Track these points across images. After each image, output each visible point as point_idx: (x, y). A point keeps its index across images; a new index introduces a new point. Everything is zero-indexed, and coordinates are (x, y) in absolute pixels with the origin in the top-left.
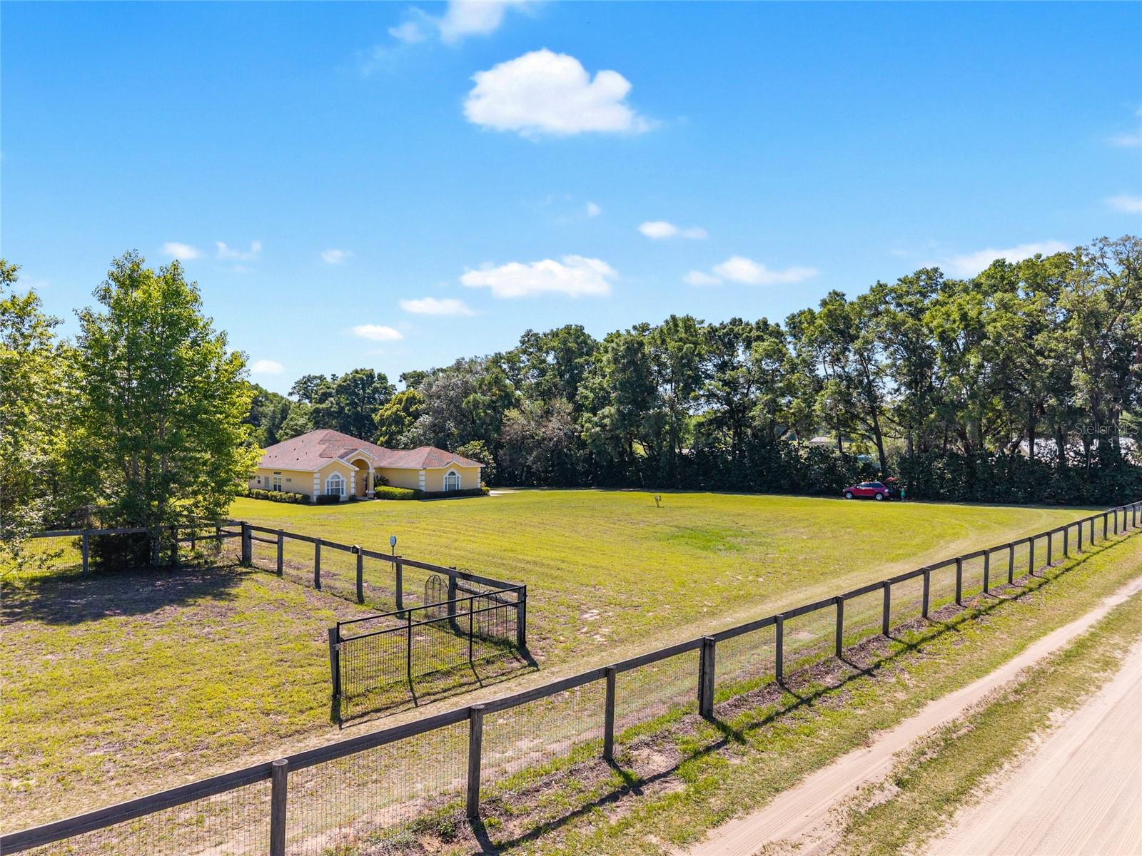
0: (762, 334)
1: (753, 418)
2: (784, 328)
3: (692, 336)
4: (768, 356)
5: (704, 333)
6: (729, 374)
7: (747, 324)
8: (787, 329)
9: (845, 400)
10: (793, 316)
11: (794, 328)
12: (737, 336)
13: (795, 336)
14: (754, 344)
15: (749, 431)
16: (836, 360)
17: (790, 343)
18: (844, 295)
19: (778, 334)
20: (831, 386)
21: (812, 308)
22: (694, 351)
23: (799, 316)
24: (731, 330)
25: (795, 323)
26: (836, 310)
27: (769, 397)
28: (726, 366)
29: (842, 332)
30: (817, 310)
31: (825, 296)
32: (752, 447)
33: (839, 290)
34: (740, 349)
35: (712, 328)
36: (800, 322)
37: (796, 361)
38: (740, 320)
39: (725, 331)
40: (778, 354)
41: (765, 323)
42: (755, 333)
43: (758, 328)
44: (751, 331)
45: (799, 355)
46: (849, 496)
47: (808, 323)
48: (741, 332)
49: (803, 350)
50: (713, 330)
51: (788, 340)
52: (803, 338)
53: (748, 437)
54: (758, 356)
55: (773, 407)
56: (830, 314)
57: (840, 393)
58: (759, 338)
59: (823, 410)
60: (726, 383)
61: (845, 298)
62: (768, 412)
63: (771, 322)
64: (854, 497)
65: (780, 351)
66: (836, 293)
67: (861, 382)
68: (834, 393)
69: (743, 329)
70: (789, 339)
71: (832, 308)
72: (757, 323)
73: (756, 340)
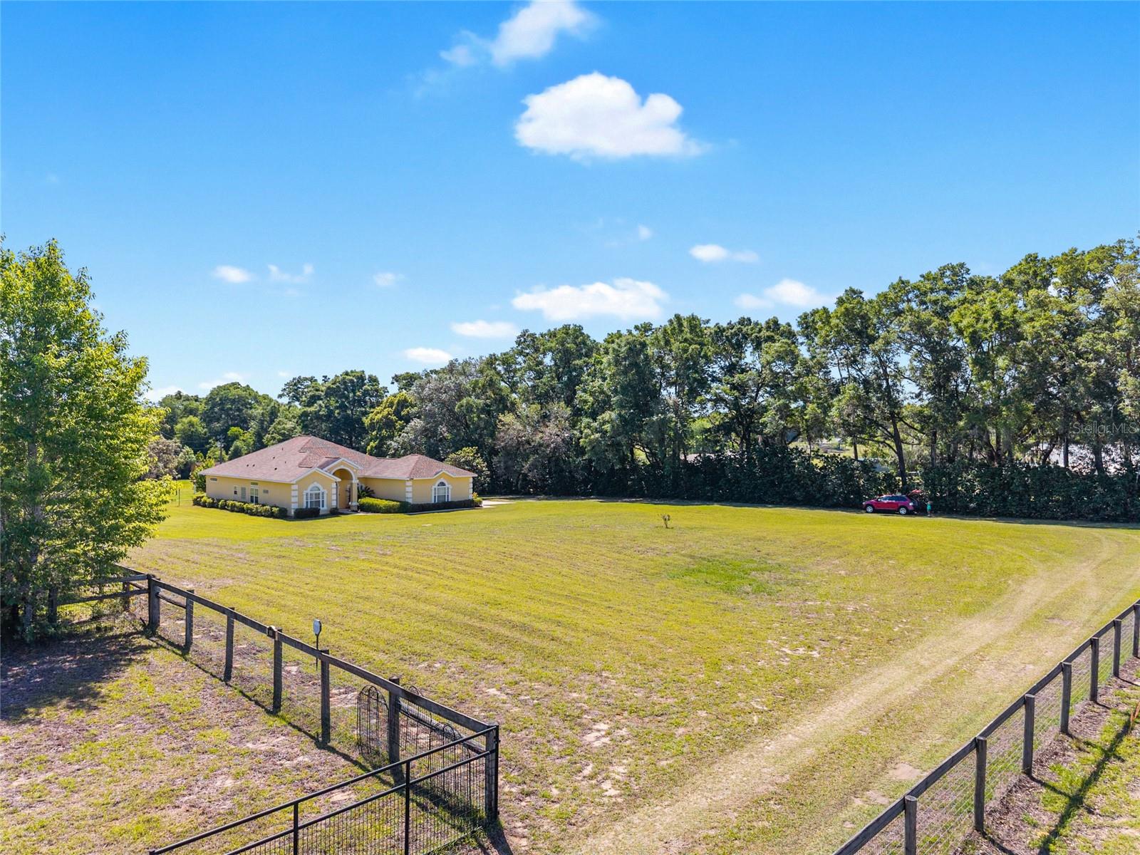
0: (772, 334)
1: (765, 425)
2: (796, 328)
3: (698, 336)
4: (780, 358)
5: (711, 333)
6: (737, 378)
7: (757, 324)
8: (799, 329)
9: (864, 406)
10: (806, 316)
11: (807, 328)
12: (745, 337)
13: (807, 337)
14: (763, 345)
15: (760, 438)
16: (853, 361)
17: (802, 344)
18: (861, 293)
19: (790, 335)
20: (849, 391)
21: (827, 307)
22: (700, 353)
23: (812, 315)
24: (740, 330)
25: (808, 324)
26: (853, 308)
27: (781, 401)
28: (735, 369)
29: (860, 333)
30: (832, 308)
31: (842, 294)
32: (762, 455)
33: (855, 288)
34: (749, 348)
35: (719, 328)
36: (813, 321)
37: (811, 363)
38: (749, 319)
39: (733, 331)
40: (790, 356)
41: (776, 323)
42: (764, 333)
43: (768, 328)
44: (760, 331)
45: (813, 357)
46: (870, 509)
47: (823, 323)
48: (750, 332)
49: (818, 351)
50: (720, 331)
51: (800, 341)
52: (816, 339)
53: (758, 444)
54: (769, 358)
55: (784, 412)
56: (847, 313)
57: (859, 398)
58: (771, 339)
59: (840, 415)
60: (734, 387)
61: (863, 295)
62: (781, 418)
63: (782, 322)
64: (875, 511)
65: (792, 352)
66: (854, 292)
67: (880, 386)
68: (851, 398)
69: (752, 329)
70: (801, 339)
71: (849, 306)
72: (767, 323)
73: (766, 341)
